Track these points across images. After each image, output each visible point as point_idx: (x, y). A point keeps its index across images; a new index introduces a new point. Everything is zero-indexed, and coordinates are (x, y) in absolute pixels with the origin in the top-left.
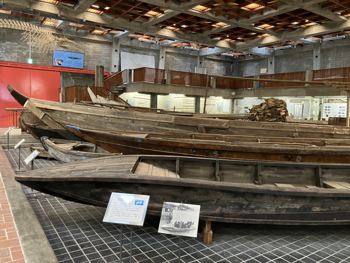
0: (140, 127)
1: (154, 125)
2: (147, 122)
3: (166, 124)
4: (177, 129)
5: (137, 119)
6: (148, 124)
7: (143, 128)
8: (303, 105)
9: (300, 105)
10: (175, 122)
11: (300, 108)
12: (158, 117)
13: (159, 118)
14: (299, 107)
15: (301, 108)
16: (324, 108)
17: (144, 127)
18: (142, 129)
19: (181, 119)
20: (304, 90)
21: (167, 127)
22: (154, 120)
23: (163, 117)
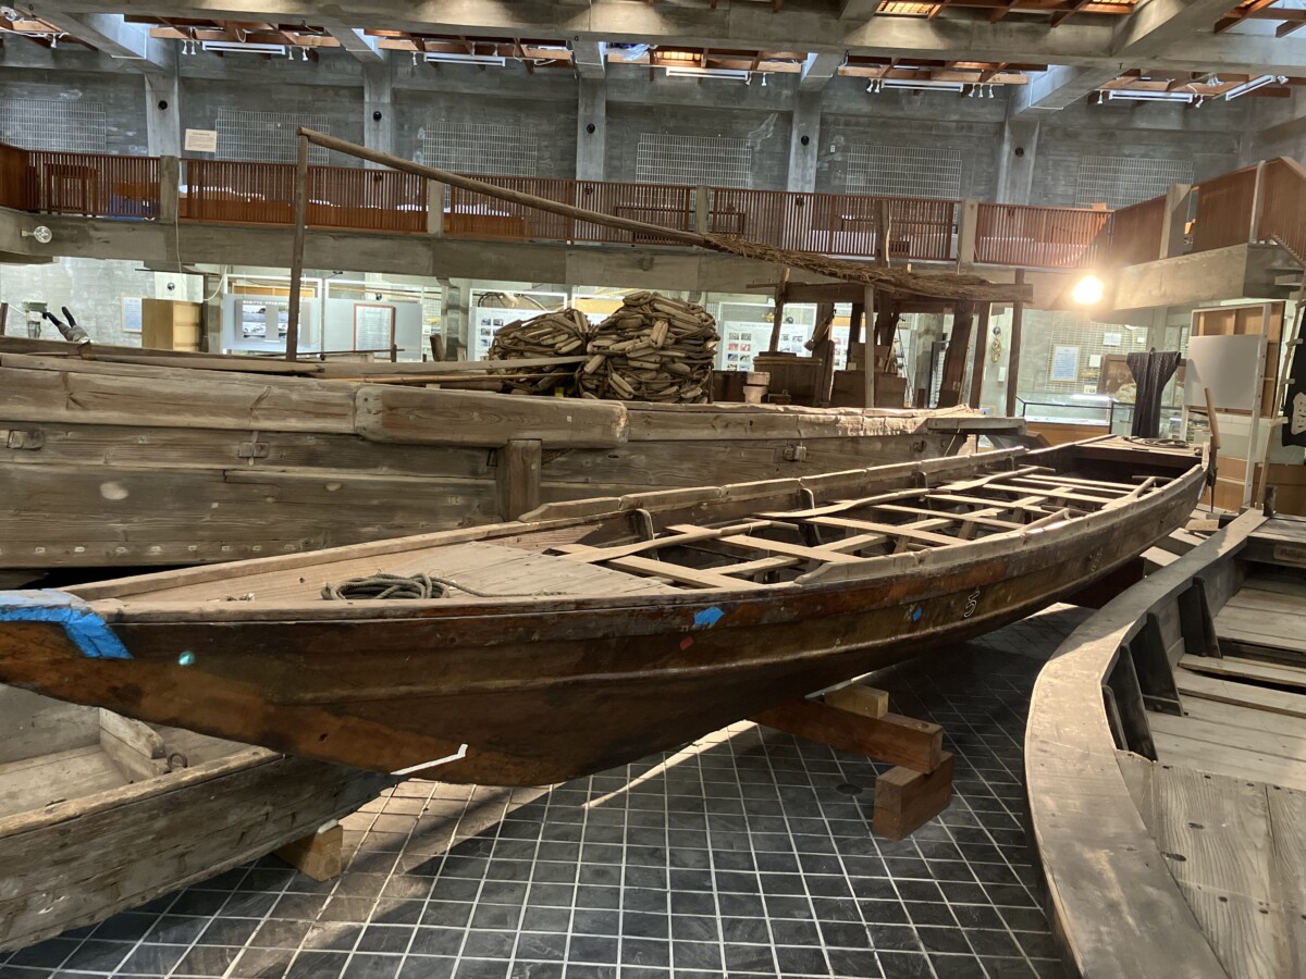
0: (92, 484)
1: (217, 453)
2: (164, 436)
3: (311, 441)
4: (378, 471)
5: (81, 416)
6: (173, 454)
7: (124, 486)
8: (394, 310)
9: (379, 309)
10: (386, 425)
11: (381, 320)
12: (260, 399)
13: (264, 404)
14: (378, 316)
15: (387, 324)
16: (479, 326)
17: (132, 481)
18: (114, 493)
19: (421, 408)
20: (425, 249)
21: (311, 459)
22: (229, 422)
23: (295, 397)
